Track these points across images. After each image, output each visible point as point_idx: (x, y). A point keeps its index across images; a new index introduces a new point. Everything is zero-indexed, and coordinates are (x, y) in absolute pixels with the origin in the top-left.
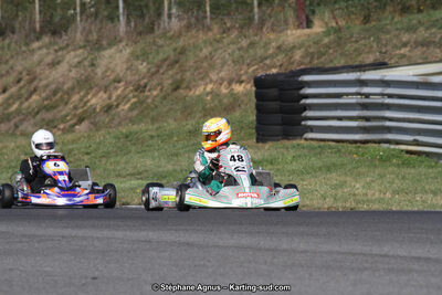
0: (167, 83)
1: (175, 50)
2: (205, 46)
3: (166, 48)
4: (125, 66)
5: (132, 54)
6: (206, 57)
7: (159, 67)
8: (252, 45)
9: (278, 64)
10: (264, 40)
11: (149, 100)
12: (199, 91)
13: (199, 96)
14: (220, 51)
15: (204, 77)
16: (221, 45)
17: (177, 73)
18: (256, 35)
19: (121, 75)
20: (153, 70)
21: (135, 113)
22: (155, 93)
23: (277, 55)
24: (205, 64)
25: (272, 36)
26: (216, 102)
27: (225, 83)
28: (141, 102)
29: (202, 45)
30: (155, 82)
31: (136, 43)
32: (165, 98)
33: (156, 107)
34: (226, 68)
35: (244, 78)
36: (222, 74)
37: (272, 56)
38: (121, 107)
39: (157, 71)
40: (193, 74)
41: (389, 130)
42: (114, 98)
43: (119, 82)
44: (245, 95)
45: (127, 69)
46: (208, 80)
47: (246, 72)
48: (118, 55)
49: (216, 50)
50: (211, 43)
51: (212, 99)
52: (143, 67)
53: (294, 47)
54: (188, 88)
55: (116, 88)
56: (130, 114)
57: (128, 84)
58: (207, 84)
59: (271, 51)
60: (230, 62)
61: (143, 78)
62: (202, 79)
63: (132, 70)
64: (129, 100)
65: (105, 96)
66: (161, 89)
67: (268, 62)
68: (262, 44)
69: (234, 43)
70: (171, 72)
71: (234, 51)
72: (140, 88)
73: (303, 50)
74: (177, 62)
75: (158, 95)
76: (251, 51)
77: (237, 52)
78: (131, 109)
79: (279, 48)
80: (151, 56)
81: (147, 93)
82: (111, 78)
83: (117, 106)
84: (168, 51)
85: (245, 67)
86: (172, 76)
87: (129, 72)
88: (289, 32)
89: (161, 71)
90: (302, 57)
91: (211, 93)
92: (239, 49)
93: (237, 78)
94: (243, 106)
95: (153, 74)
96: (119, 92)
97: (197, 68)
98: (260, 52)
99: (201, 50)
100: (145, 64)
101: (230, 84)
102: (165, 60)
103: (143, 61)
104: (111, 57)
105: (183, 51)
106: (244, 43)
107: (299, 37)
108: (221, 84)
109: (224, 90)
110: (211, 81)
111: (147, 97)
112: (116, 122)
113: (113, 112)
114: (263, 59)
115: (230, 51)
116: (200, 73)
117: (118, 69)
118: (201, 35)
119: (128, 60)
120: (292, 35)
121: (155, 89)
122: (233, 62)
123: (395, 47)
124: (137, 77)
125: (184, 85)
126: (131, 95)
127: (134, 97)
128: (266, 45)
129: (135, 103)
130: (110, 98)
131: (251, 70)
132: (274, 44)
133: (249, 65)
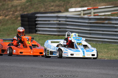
8: (3, 5)
9: (13, 10)
18: (4, 2)
25: (9, 2)
37: (11, 8)
44: (3, 19)
47: (2, 13)
53: (17, 6)
73: (20, 6)
79: (12, 6)
85: (2, 11)
88: (15, 1)
94: (2, 23)
98: (6, 7)
114: (7, 9)
123: (50, 7)
128: (8, 5)
131: (4, 12)
132: (10, 5)
133: (3, 11)
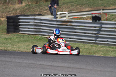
8: (6, 8)
9: (13, 13)
10: (9, 7)
18: (7, 5)
23: (13, 11)
35: (4, 16)
41: (42, 32)
44: (4, 21)
47: (4, 15)
53: (17, 9)
59: (11, 10)
67: (10, 12)
68: (9, 8)
69: (1, 7)
71: (1, 9)
73: (20, 10)
77: (2, 10)
79: (13, 9)
85: (4, 14)
88: (16, 5)
90: (19, 12)
92: (3, 9)
93: (2, 16)
94: (3, 24)
98: (8, 10)
106: (4, 7)
107: (19, 6)
122: (1, 12)
123: (44, 10)
132: (12, 8)
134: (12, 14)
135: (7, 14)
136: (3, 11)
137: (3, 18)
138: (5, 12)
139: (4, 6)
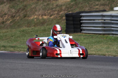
0: (22, 15)
1: (23, 5)
2: (33, 5)
3: (20, 5)
4: (7, 10)
5: (9, 6)
6: (34, 8)
7: (18, 10)
8: (48, 4)
9: (58, 10)
11: (16, 20)
12: (32, 18)
13: (32, 19)
14: (38, 6)
15: (34, 14)
16: (38, 4)
17: (25, 12)
18: (49, 1)
19: (6, 12)
20: (17, 11)
21: (12, 24)
22: (18, 18)
24: (33, 10)
25: (54, 2)
26: (38, 21)
27: (41, 16)
28: (13, 21)
29: (32, 4)
30: (17, 15)
31: (10, 3)
32: (21, 19)
33: (19, 22)
34: (40, 11)
35: (46, 14)
36: (39, 13)
37: (56, 8)
38: (7, 22)
39: (18, 12)
40: (30, 13)
42: (4, 19)
43: (6, 14)
44: (48, 19)
45: (8, 11)
46: (35, 15)
47: (47, 13)
48: (5, 7)
49: (37, 6)
50: (34, 4)
51: (37, 20)
52: (13, 10)
53: (62, 5)
54: (29, 17)
55: (5, 17)
56: (10, 24)
57: (9, 15)
58: (34, 16)
59: (54, 6)
60: (41, 9)
61: (14, 14)
62: (33, 14)
63: (10, 11)
64: (10, 20)
65: (2, 19)
66: (20, 17)
67: (54, 9)
68: (51, 4)
69: (42, 4)
70: (22, 12)
71: (42, 6)
72: (13, 17)
73: (65, 6)
74: (24, 9)
75: (19, 19)
76: (48, 6)
77: (43, 6)
78: (11, 23)
79: (57, 5)
80: (16, 7)
81: (15, 18)
82: (3, 13)
83: (6, 22)
84: (21, 6)
85: (46, 11)
86: (23, 13)
87: (9, 12)
89: (19, 12)
90: (65, 8)
91: (36, 18)
92: (44, 6)
93: (44, 14)
94: (47, 23)
95: (17, 13)
96: (6, 18)
97: (31, 11)
98: (51, 6)
99: (32, 6)
100: (14, 9)
101: (42, 16)
102: (20, 8)
103: (13, 9)
104: (2, 7)
105: (26, 6)
106: (45, 4)
107: (63, 2)
108: (39, 16)
109: (40, 18)
110: (36, 15)
111: (16, 19)
112: (6, 27)
113: (5, 23)
114: (52, 9)
115: (41, 6)
116: (32, 13)
117: (5, 11)
118: (31, 1)
119: (8, 8)
120: (60, 2)
121: (18, 17)
122: (43, 9)
124: (12, 13)
125: (27, 16)
126: (10, 19)
127: (11, 19)
128: (53, 4)
129: (12, 21)
130: (3, 19)
131: (49, 12)
132: (55, 4)
133: (48, 10)
134: (56, 11)
135: (50, 11)
136: (45, 8)
137: (46, 16)
138: (48, 9)
139: (45, 2)
